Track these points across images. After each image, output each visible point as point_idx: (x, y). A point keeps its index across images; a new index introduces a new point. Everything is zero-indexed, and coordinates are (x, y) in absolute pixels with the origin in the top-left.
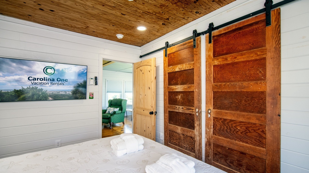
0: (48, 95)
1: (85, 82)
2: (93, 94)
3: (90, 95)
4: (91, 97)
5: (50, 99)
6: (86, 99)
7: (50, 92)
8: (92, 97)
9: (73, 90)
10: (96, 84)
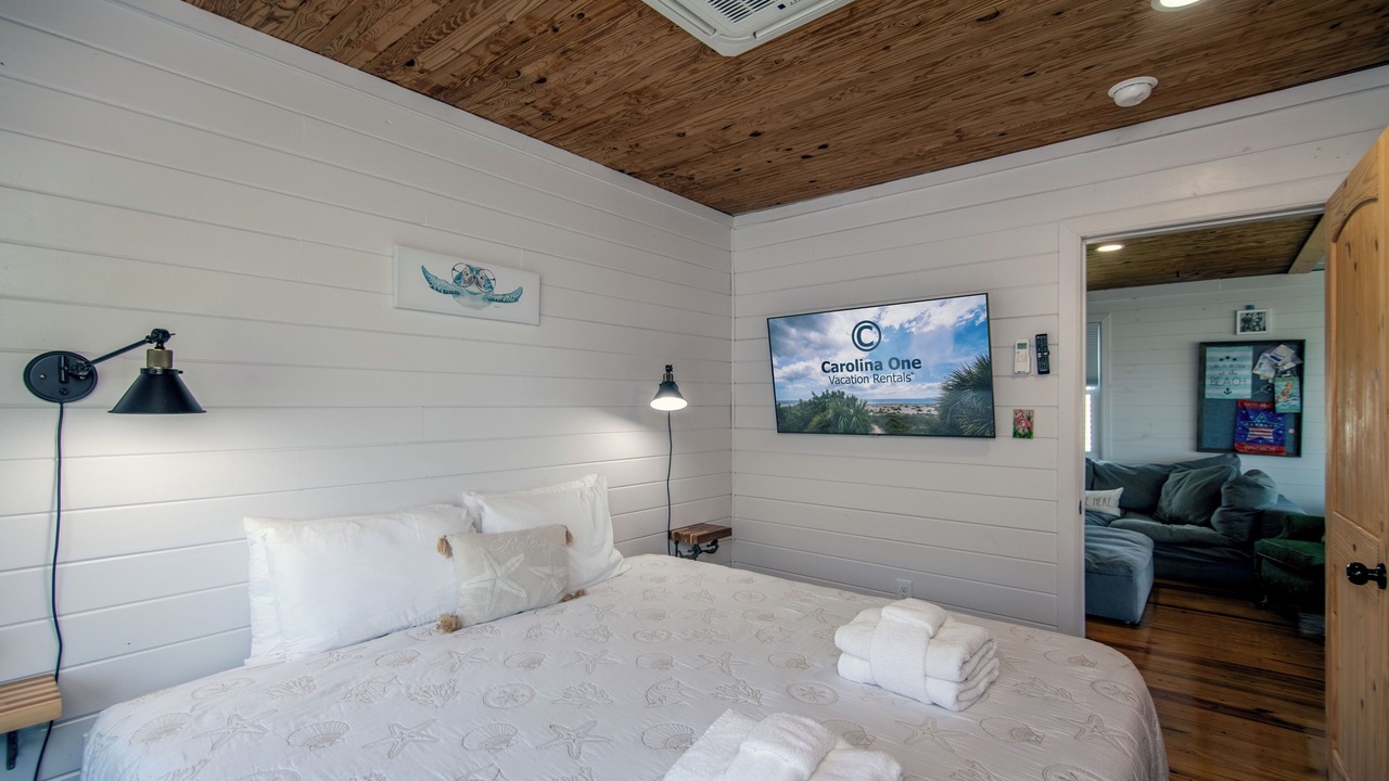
0: (869, 417)
1: (986, 367)
2: (1029, 419)
3: (1017, 421)
4: (1020, 431)
5: (877, 430)
6: (994, 437)
7: (873, 409)
8: (1027, 430)
9: (941, 399)
10: (1044, 368)
